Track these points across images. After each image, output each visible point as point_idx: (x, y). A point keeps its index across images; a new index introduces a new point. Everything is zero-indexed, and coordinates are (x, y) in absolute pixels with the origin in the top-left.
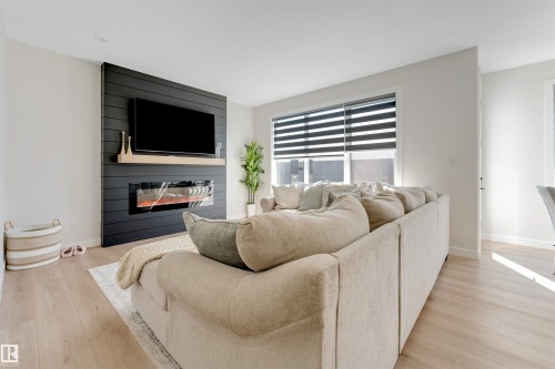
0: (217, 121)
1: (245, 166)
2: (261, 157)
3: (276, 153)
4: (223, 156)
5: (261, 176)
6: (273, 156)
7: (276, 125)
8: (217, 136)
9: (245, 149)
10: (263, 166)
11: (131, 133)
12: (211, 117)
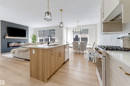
0: (26, 31)
1: (33, 39)
2: (36, 37)
3: (39, 37)
4: (28, 37)
5: (36, 41)
6: (38, 37)
7: (39, 32)
8: (26, 34)
9: (33, 36)
10: (36, 39)
11: (8, 33)
12: (25, 30)
